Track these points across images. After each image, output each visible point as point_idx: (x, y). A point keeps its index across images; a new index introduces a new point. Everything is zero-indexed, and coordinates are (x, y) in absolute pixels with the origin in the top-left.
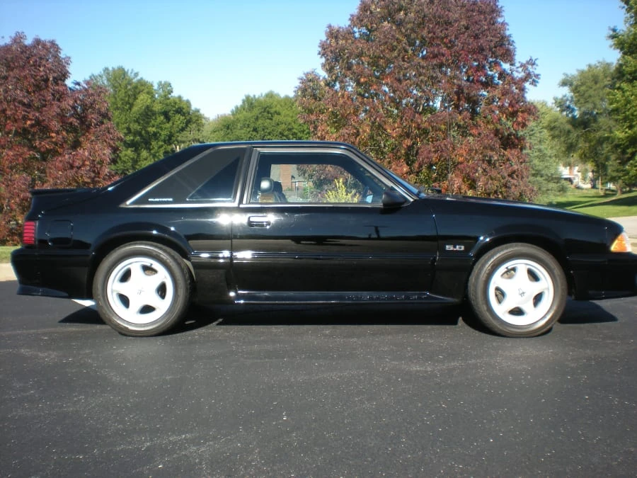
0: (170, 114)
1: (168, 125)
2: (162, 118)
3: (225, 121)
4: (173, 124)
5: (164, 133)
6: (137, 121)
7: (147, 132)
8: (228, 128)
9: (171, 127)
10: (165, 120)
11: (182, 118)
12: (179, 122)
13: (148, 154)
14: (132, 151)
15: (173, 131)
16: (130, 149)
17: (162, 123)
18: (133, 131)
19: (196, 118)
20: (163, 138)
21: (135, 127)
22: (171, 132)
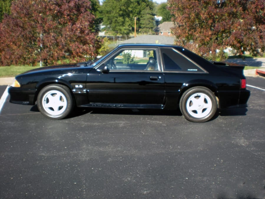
0: (140, 2)
1: (139, 7)
2: (137, 4)
3: (163, 5)
4: (141, 6)
5: (137, 10)
6: (124, 5)
7: (129, 10)
8: (164, 8)
9: (140, 8)
10: (138, 5)
11: (145, 4)
12: (144, 5)
13: (129, 20)
14: (122, 18)
15: (141, 9)
16: (121, 17)
17: (136, 6)
18: (122, 9)
19: (151, 4)
20: (137, 12)
21: (123, 8)
22: (140, 10)
